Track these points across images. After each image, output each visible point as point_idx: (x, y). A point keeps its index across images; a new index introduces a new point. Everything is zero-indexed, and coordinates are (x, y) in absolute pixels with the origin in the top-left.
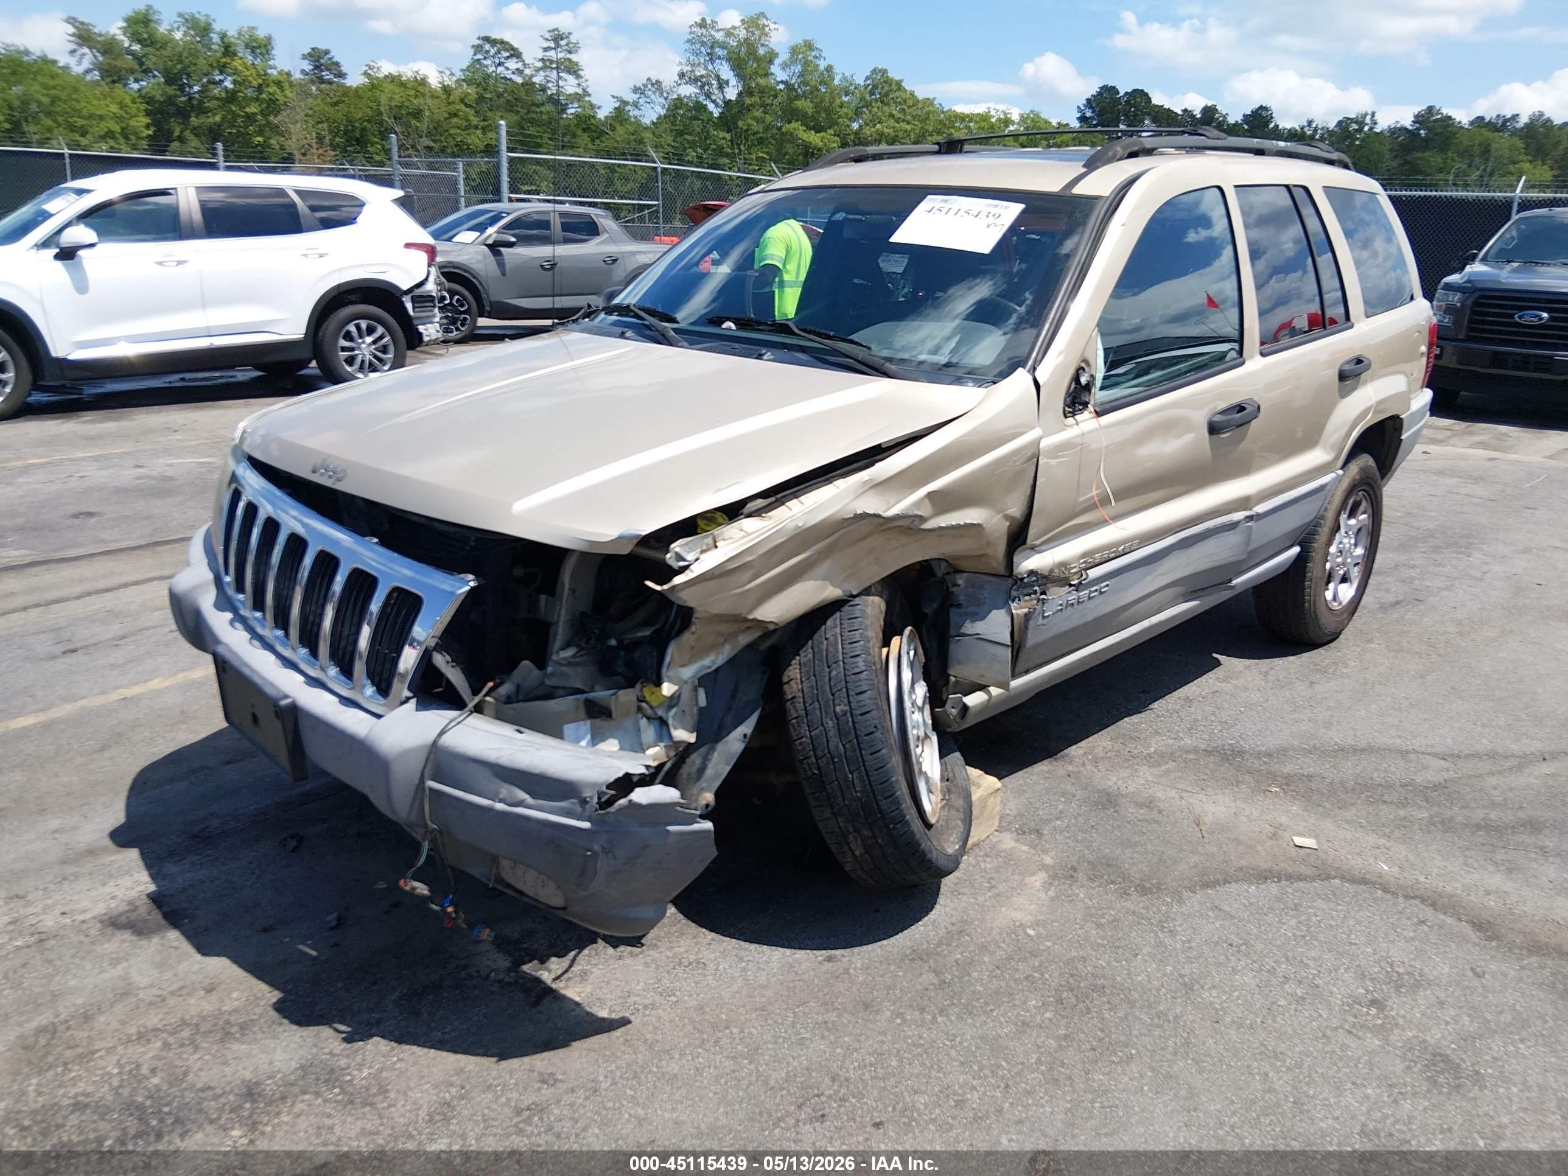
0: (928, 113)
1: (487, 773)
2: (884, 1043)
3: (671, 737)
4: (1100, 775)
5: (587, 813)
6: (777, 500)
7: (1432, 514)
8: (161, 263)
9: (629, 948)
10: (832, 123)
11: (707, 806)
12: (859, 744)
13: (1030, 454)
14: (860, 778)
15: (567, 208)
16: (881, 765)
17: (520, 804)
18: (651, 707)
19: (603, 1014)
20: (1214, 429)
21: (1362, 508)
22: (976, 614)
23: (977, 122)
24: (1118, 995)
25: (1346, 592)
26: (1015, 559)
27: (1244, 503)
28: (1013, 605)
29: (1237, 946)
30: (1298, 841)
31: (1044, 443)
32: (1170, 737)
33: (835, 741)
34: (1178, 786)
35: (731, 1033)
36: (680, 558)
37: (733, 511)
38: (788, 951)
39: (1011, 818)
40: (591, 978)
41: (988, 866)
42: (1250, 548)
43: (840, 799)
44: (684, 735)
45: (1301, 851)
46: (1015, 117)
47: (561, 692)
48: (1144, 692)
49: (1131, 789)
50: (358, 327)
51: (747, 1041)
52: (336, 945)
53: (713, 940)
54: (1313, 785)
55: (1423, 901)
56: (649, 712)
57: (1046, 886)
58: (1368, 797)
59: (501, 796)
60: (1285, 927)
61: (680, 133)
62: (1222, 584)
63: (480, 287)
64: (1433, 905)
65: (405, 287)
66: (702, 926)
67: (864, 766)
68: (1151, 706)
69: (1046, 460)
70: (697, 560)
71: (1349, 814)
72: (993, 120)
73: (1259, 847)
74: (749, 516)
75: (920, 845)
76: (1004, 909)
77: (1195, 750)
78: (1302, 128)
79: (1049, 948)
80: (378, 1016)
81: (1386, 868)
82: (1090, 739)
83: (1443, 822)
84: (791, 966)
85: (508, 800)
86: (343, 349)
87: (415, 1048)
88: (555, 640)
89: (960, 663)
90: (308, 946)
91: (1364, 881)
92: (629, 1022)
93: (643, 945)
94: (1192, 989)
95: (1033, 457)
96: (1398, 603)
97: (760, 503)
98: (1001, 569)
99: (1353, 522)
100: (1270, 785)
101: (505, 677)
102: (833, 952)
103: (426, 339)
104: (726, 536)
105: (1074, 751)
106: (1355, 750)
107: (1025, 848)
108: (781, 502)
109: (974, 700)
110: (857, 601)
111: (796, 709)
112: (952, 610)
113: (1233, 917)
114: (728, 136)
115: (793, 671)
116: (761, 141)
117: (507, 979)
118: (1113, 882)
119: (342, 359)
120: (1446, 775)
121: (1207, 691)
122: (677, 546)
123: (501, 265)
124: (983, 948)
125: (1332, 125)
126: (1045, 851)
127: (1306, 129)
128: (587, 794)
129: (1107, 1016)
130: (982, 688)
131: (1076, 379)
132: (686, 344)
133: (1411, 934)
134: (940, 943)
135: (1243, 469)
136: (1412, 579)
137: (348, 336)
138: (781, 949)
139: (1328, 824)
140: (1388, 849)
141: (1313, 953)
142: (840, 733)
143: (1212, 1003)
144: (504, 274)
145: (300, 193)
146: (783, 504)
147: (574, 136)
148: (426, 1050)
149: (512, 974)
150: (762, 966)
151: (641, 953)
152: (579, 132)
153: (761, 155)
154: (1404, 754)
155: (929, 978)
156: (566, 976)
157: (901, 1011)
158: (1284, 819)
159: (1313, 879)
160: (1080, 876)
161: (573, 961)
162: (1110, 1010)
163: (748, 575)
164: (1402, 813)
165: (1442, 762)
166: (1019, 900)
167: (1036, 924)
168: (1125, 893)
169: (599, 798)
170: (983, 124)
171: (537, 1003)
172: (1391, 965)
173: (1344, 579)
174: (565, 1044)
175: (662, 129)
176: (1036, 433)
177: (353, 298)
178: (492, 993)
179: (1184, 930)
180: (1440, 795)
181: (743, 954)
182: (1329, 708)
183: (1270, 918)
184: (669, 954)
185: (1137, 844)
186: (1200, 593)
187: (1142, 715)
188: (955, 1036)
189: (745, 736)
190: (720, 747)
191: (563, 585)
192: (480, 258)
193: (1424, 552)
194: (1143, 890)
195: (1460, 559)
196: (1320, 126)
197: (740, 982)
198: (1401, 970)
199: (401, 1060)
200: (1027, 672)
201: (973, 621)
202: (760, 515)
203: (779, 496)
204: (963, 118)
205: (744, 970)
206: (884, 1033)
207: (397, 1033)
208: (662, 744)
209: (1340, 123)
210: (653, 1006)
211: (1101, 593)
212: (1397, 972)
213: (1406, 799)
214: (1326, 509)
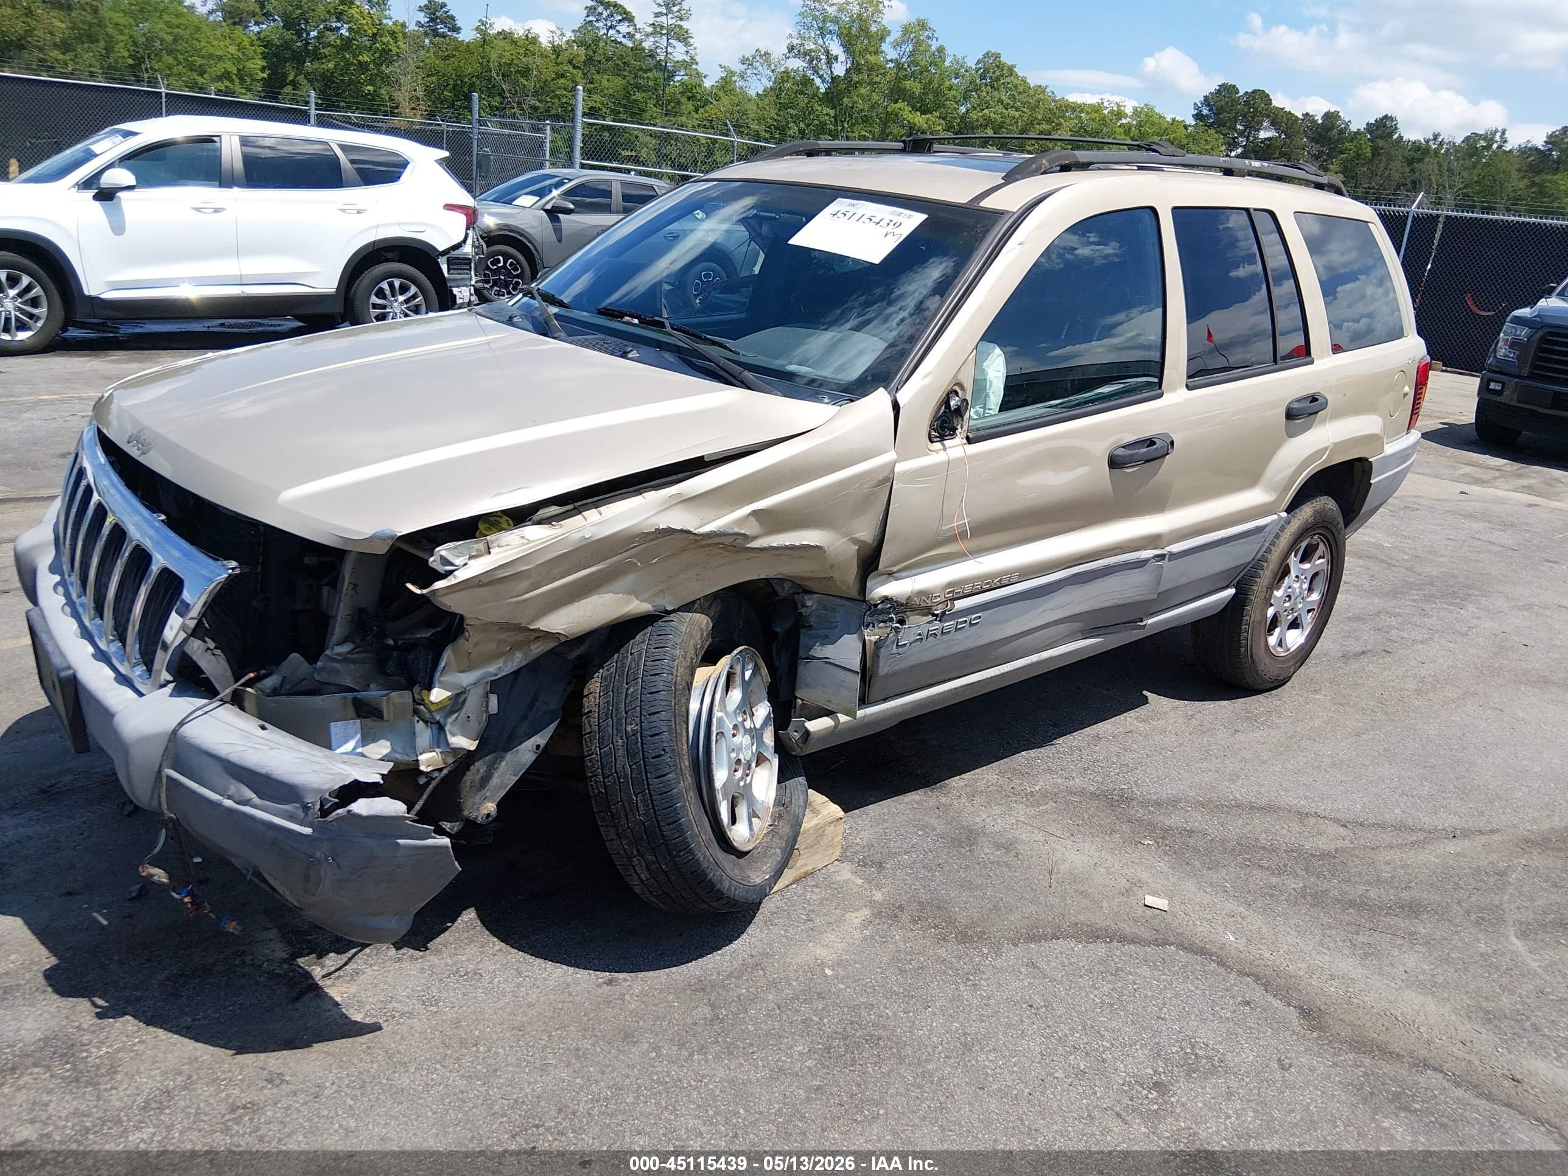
0: (1038, 101)
1: (218, 768)
2: (628, 1076)
3: (448, 744)
4: (972, 809)
5: (310, 818)
6: (575, 508)
7: (1442, 559)
8: (198, 210)
9: (412, 951)
10: (938, 106)
11: (488, 815)
12: (645, 766)
13: (880, 477)
14: (644, 801)
15: (632, 177)
16: (665, 790)
17: (246, 802)
18: (430, 711)
19: (357, 1017)
20: (1114, 463)
21: (1319, 553)
22: (827, 637)
23: (1088, 113)
24: (891, 1049)
25: (1295, 639)
26: (868, 584)
27: (1154, 540)
28: (866, 632)
29: (1037, 1009)
30: (1150, 900)
31: (899, 468)
32: (1061, 776)
33: (623, 762)
34: (1048, 829)
35: (478, 1051)
36: (445, 561)
37: (520, 516)
38: (571, 970)
39: (858, 847)
40: (362, 978)
41: (814, 897)
42: (1162, 589)
43: (624, 821)
44: (465, 742)
45: (1149, 912)
46: (1129, 111)
47: (333, 688)
48: (1054, 725)
49: (997, 828)
50: (391, 285)
51: (491, 1061)
52: (130, 916)
53: (500, 950)
54: (1191, 841)
55: (1258, 979)
56: (428, 715)
57: (864, 925)
58: (1245, 859)
59: (229, 793)
60: (1096, 992)
61: (785, 107)
62: (1129, 622)
63: (535, 252)
64: (1266, 986)
65: (441, 248)
66: (494, 935)
67: (649, 789)
68: (1057, 741)
69: (900, 485)
70: (465, 564)
71: (1215, 877)
72: (1106, 112)
73: (1105, 904)
74: (539, 523)
75: (707, 876)
76: (811, 945)
77: (1082, 792)
78: (1427, 141)
79: (840, 990)
80: (139, 994)
81: (1232, 939)
82: (977, 771)
83: (1314, 896)
84: (568, 986)
85: (236, 798)
86: (375, 306)
87: (161, 1033)
88: (332, 635)
89: (807, 686)
90: (103, 915)
91: (1202, 952)
92: (380, 1028)
93: (427, 949)
94: (970, 1050)
95: (886, 481)
96: (1363, 653)
97: (554, 510)
98: (854, 593)
99: (1307, 566)
100: (1145, 837)
101: (273, 667)
102: (616, 974)
103: (459, 301)
104: (502, 543)
105: (956, 782)
106: (1252, 808)
107: (860, 881)
108: (578, 511)
109: (817, 726)
110: (672, 617)
111: (590, 724)
112: (802, 631)
113: (1045, 976)
114: (832, 113)
115: (594, 686)
116: (866, 120)
117: (278, 971)
118: (935, 927)
119: (373, 316)
120: (1340, 844)
121: (1121, 729)
122: (443, 550)
123: (558, 231)
124: (773, 984)
125: (1459, 141)
126: (879, 887)
127: (1431, 143)
128: (309, 799)
129: (870, 1070)
130: (829, 713)
131: (946, 402)
132: (563, 334)
133: (1228, 1015)
134: (731, 975)
135: (1158, 504)
136: (1391, 627)
137: (381, 294)
138: (564, 967)
139: (1190, 886)
140: (1243, 918)
141: (1114, 1024)
142: (630, 753)
143: (985, 1067)
144: (560, 241)
145: (344, 148)
146: (580, 513)
147: (679, 103)
148: (170, 1035)
149: (285, 966)
150: (538, 983)
151: (422, 957)
152: (684, 100)
153: (864, 133)
154: (1303, 816)
155: (706, 1011)
156: (337, 974)
157: (661, 1044)
158: (1145, 876)
159: (1148, 943)
160: (905, 917)
161: (350, 959)
162: (876, 1064)
163: (524, 584)
164: (1274, 880)
165: (1342, 829)
166: (830, 937)
167: (837, 964)
168: (944, 939)
169: (322, 805)
170: (1094, 115)
171: (296, 999)
172: (1193, 1047)
173: (1295, 624)
174: (307, 1045)
175: (767, 101)
176: (891, 456)
177: (390, 255)
178: (258, 983)
179: (988, 985)
180: (1324, 865)
181: (524, 968)
182: (1244, 760)
183: (1085, 981)
184: (450, 961)
185: (978, 887)
186: (1103, 631)
187: (1042, 750)
188: (704, 1076)
189: (538, 747)
190: (509, 756)
191: (344, 578)
192: (536, 223)
193: (1415, 601)
194: (964, 938)
195: (1451, 612)
196: (1446, 141)
197: (508, 998)
198: (1201, 1053)
199: (141, 1042)
200: (885, 700)
201: (822, 645)
202: (550, 523)
203: (577, 504)
204: (1075, 108)
205: (519, 985)
206: (632, 1067)
207: (149, 1014)
208: (438, 750)
209: (1467, 139)
210: (411, 1014)
211: (971, 625)
212: (1196, 1055)
213: (1285, 865)
214: (1268, 551)
